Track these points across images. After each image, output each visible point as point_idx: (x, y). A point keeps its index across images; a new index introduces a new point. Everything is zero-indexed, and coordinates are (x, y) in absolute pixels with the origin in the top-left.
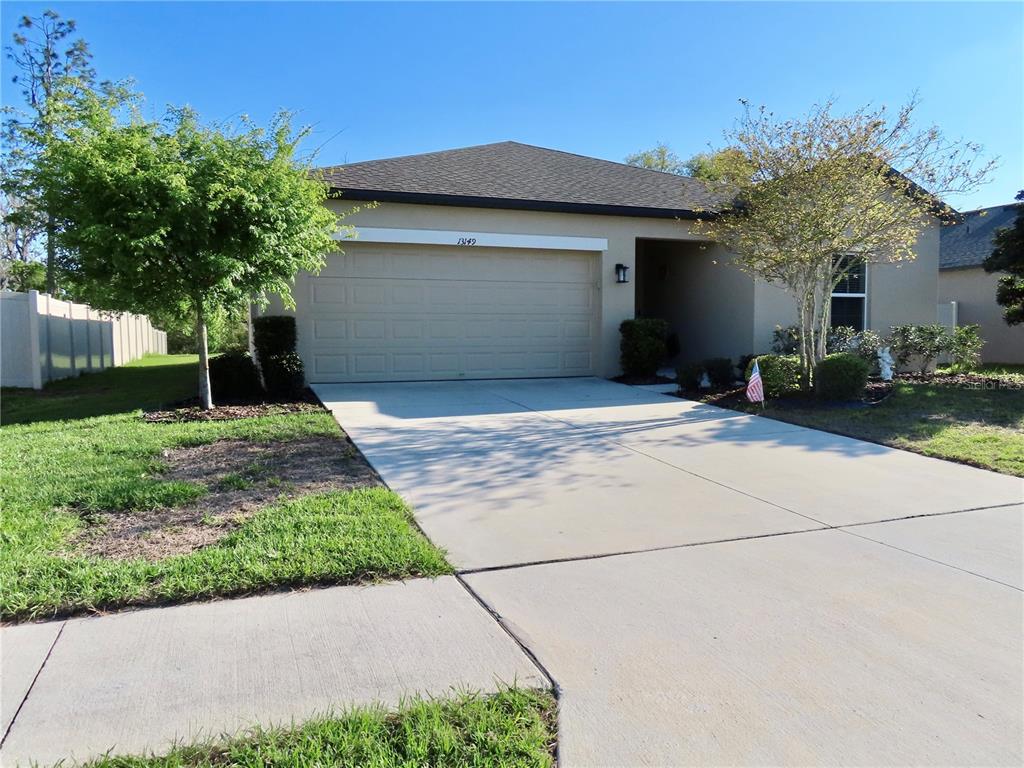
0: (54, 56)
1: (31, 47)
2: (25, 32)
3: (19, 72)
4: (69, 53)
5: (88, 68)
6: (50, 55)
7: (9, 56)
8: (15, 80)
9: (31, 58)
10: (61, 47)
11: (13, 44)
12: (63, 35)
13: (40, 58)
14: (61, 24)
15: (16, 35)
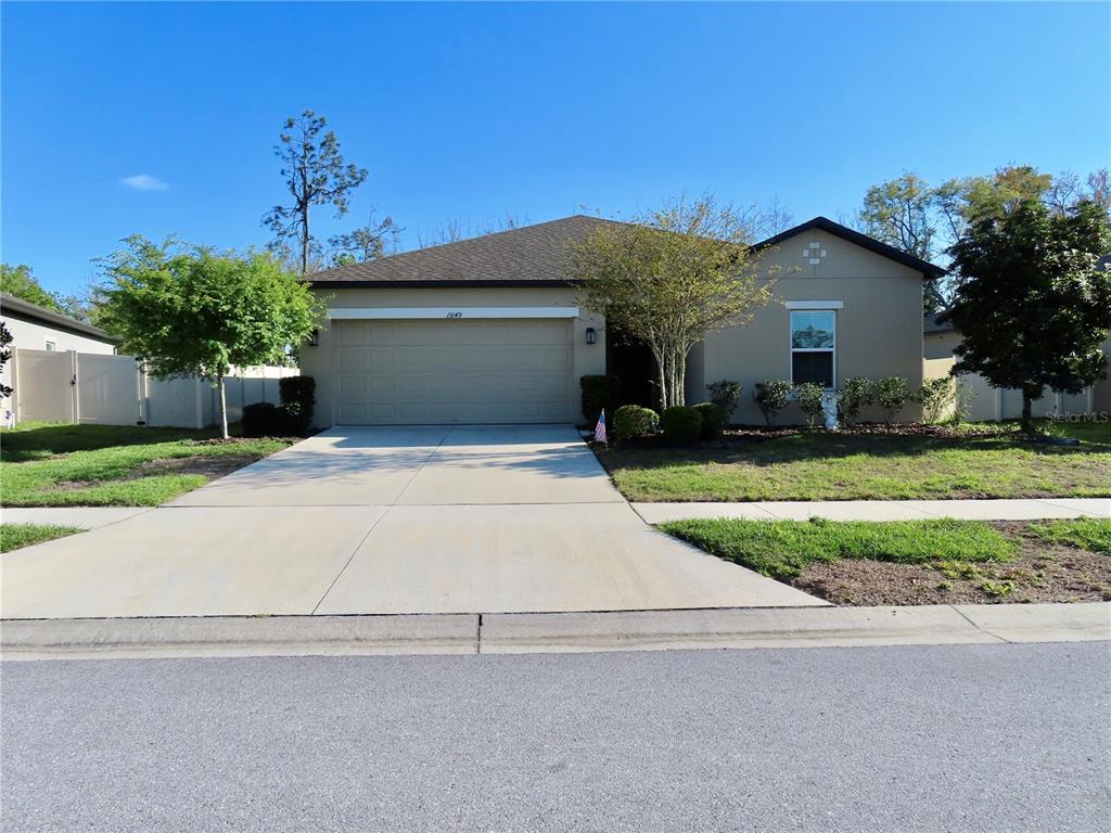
0: (312, 148)
1: (294, 144)
2: (290, 132)
3: (286, 166)
4: (323, 144)
5: (337, 155)
6: (310, 148)
7: (277, 154)
8: (283, 173)
9: (294, 153)
10: (316, 141)
11: (279, 142)
12: (317, 130)
13: (301, 152)
14: (315, 121)
15: (281, 136)
